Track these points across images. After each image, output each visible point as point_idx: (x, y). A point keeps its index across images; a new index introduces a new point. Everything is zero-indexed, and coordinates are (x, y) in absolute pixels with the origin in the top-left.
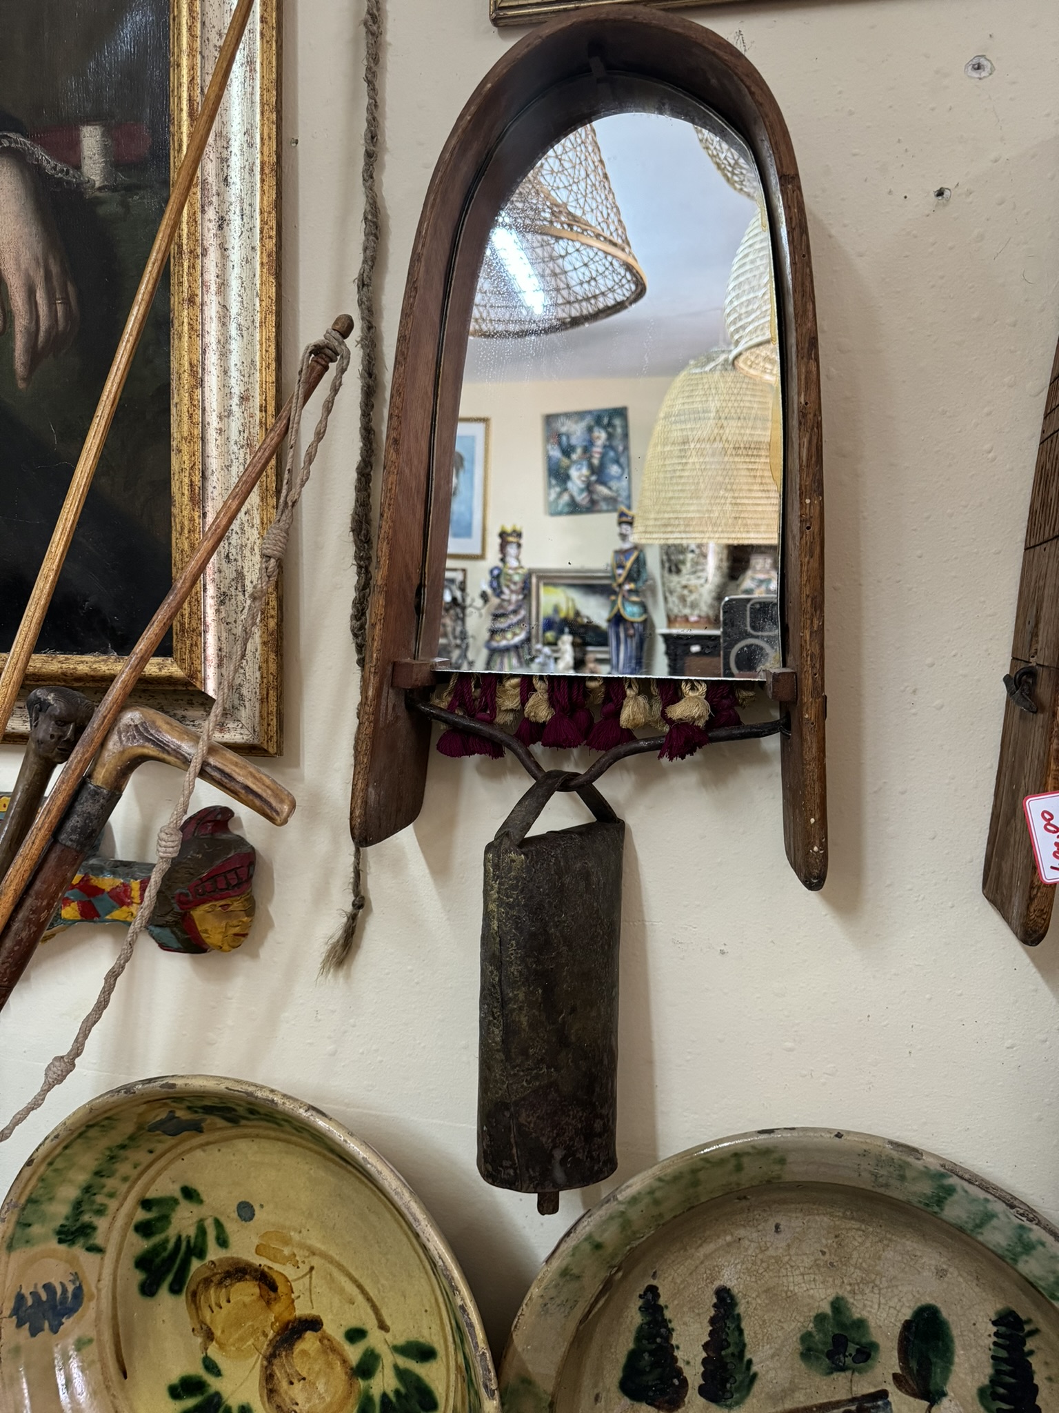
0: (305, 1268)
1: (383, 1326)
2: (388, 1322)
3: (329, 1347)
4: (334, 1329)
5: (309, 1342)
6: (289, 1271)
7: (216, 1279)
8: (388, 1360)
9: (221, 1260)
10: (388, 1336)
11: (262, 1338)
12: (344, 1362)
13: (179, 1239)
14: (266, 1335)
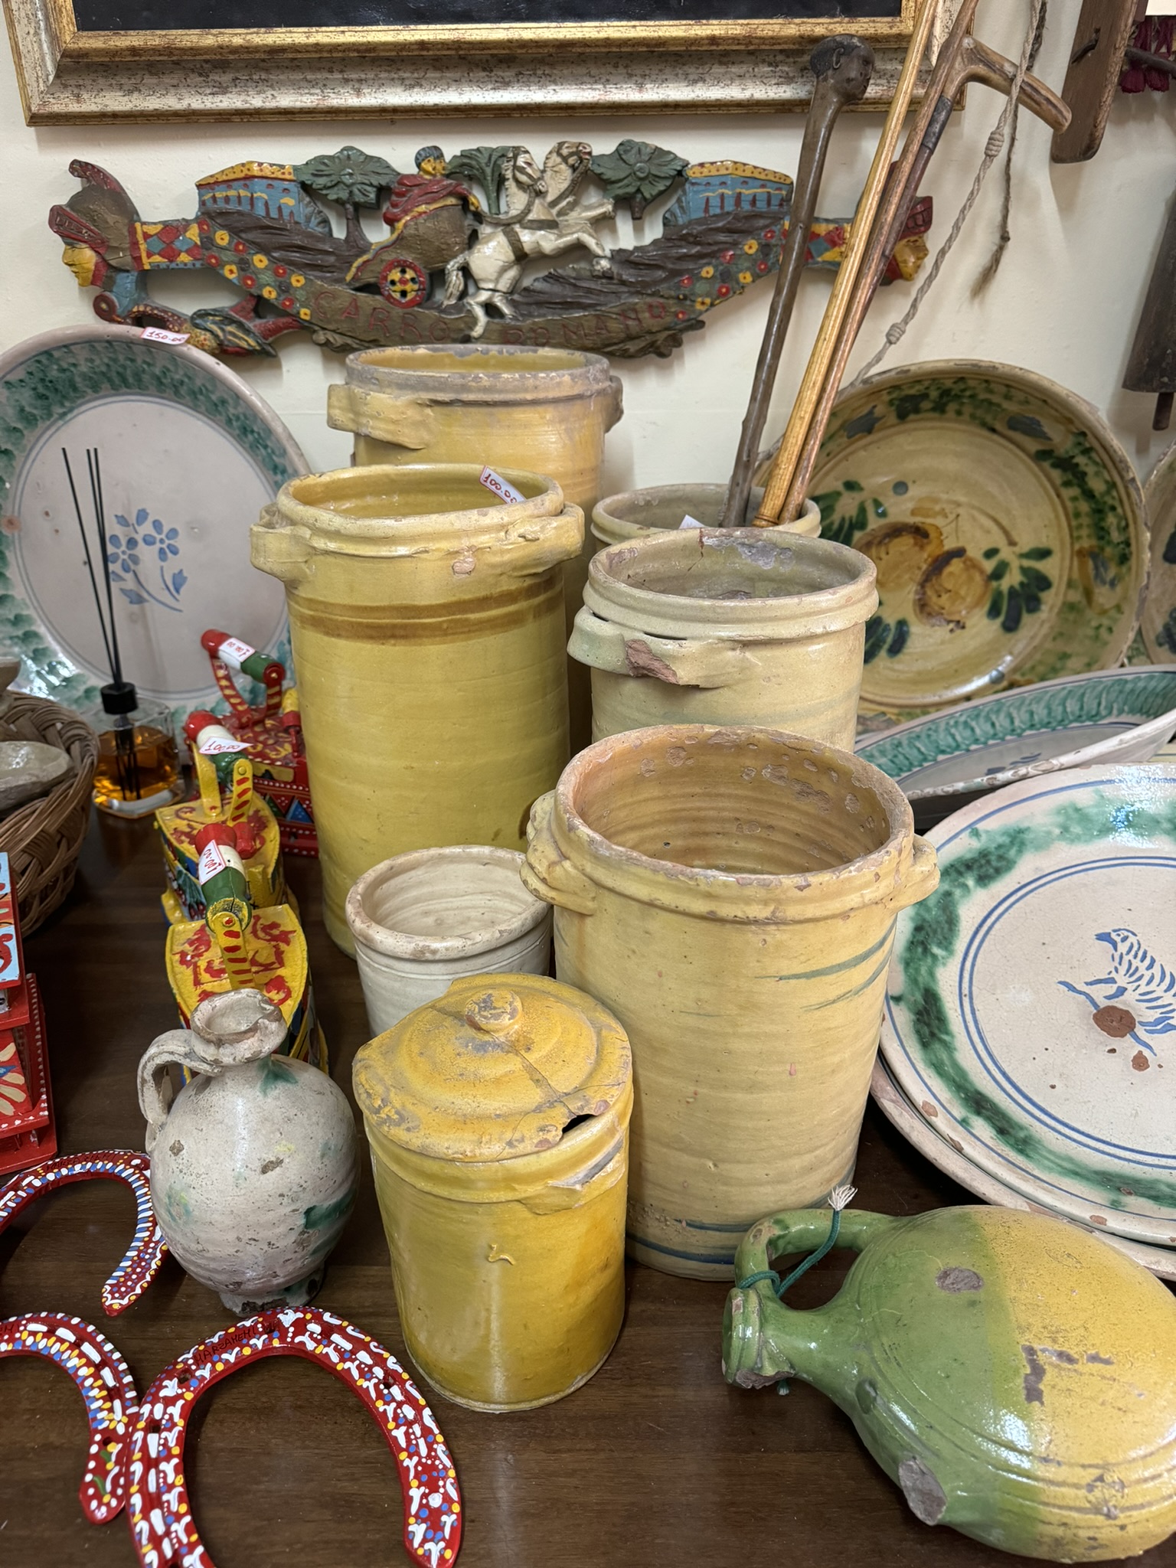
0: (952, 517)
1: (1012, 543)
2: (1016, 538)
3: (972, 565)
4: (975, 552)
5: (956, 566)
6: (939, 521)
7: (876, 541)
8: (1015, 564)
9: (881, 527)
10: (1017, 549)
11: (917, 572)
12: (982, 571)
13: (843, 519)
14: (919, 568)
